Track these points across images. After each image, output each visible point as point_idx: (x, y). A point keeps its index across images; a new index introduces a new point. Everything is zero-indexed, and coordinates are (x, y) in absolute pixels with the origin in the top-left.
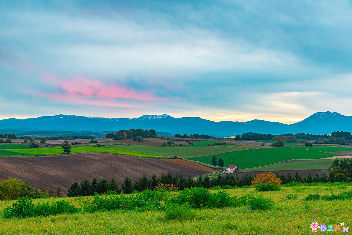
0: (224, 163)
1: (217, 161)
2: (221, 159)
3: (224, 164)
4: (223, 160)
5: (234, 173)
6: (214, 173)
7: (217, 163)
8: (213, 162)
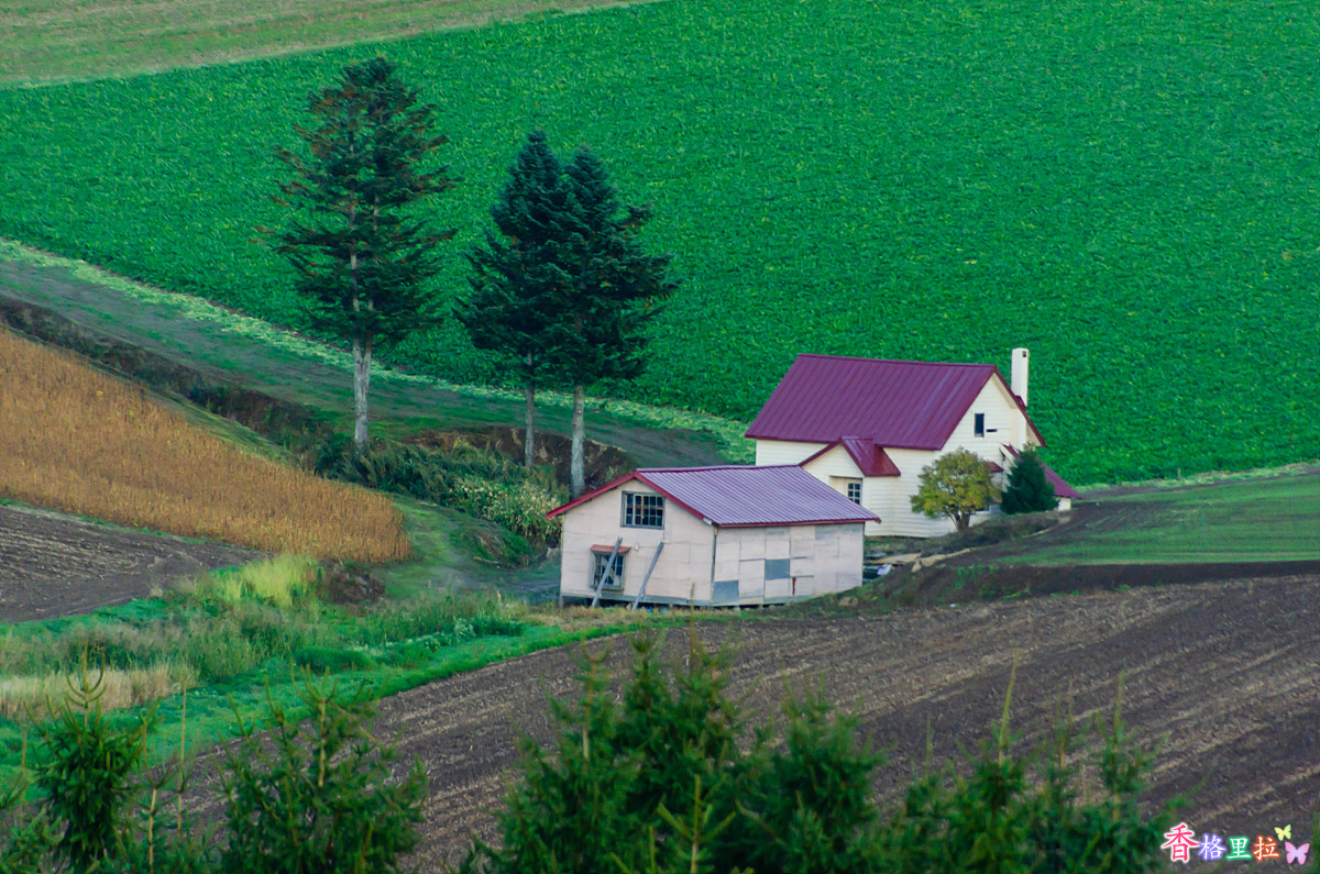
8: (321, 261)
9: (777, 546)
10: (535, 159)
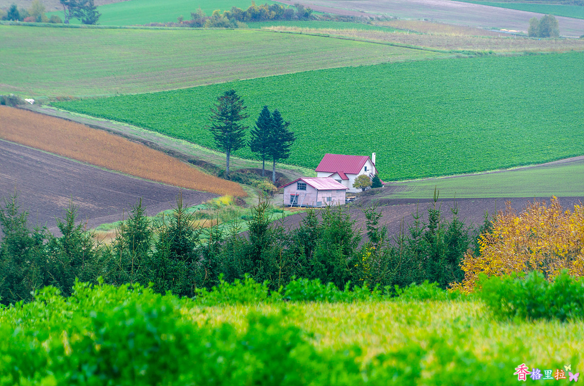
0: (290, 137)
1: (249, 123)
2: (277, 114)
3: (294, 149)
4: (285, 118)
5: (357, 203)
6: (225, 200)
7: (248, 137)
8: (220, 133)
9: (329, 195)
10: (265, 112)
